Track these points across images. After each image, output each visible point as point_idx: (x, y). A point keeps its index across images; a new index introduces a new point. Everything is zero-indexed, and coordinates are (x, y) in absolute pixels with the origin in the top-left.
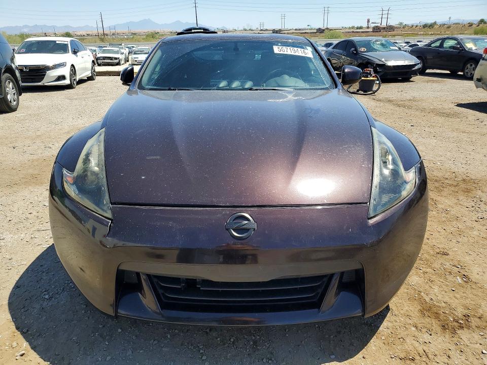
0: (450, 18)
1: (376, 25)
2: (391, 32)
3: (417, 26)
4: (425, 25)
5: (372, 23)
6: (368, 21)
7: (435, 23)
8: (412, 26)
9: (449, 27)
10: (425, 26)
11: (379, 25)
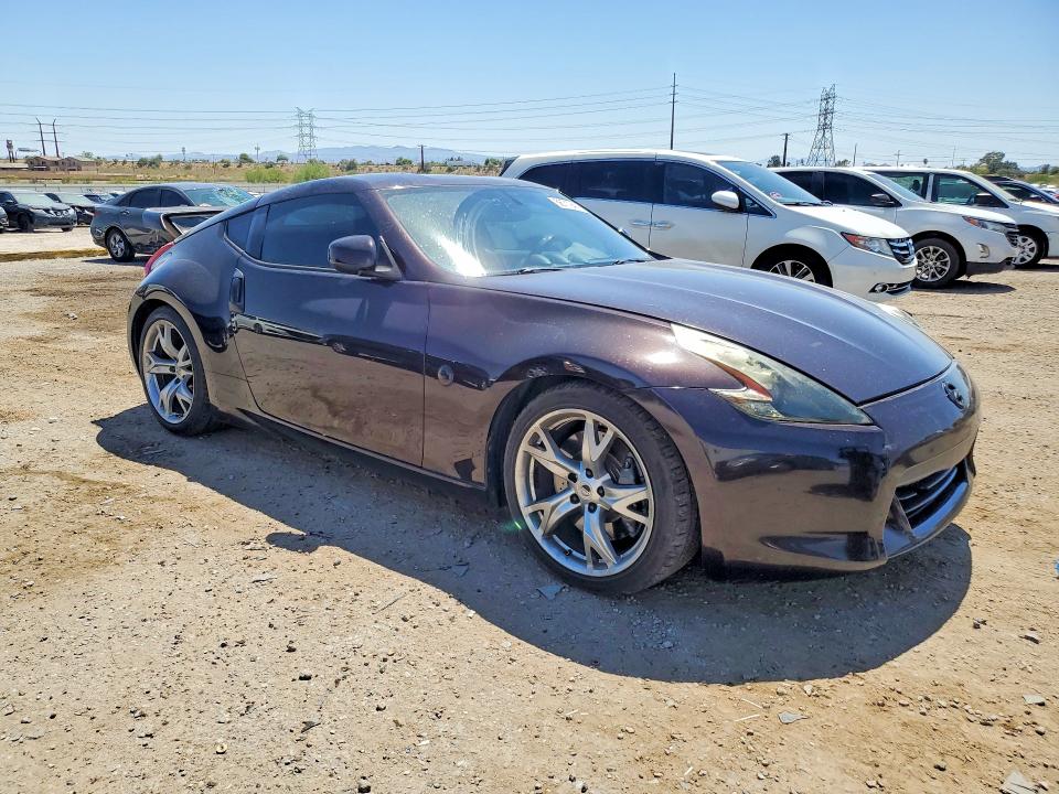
0: (184, 150)
1: (31, 154)
2: (75, 173)
3: (124, 162)
4: (141, 160)
5: (21, 150)
6: (9, 146)
7: (160, 158)
8: (116, 162)
9: (188, 168)
10: (142, 163)
11: (38, 154)
